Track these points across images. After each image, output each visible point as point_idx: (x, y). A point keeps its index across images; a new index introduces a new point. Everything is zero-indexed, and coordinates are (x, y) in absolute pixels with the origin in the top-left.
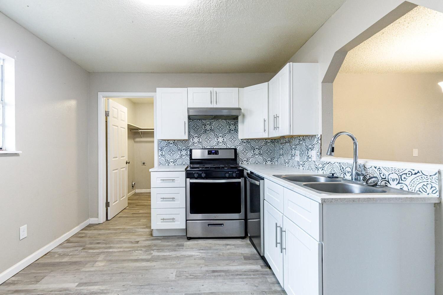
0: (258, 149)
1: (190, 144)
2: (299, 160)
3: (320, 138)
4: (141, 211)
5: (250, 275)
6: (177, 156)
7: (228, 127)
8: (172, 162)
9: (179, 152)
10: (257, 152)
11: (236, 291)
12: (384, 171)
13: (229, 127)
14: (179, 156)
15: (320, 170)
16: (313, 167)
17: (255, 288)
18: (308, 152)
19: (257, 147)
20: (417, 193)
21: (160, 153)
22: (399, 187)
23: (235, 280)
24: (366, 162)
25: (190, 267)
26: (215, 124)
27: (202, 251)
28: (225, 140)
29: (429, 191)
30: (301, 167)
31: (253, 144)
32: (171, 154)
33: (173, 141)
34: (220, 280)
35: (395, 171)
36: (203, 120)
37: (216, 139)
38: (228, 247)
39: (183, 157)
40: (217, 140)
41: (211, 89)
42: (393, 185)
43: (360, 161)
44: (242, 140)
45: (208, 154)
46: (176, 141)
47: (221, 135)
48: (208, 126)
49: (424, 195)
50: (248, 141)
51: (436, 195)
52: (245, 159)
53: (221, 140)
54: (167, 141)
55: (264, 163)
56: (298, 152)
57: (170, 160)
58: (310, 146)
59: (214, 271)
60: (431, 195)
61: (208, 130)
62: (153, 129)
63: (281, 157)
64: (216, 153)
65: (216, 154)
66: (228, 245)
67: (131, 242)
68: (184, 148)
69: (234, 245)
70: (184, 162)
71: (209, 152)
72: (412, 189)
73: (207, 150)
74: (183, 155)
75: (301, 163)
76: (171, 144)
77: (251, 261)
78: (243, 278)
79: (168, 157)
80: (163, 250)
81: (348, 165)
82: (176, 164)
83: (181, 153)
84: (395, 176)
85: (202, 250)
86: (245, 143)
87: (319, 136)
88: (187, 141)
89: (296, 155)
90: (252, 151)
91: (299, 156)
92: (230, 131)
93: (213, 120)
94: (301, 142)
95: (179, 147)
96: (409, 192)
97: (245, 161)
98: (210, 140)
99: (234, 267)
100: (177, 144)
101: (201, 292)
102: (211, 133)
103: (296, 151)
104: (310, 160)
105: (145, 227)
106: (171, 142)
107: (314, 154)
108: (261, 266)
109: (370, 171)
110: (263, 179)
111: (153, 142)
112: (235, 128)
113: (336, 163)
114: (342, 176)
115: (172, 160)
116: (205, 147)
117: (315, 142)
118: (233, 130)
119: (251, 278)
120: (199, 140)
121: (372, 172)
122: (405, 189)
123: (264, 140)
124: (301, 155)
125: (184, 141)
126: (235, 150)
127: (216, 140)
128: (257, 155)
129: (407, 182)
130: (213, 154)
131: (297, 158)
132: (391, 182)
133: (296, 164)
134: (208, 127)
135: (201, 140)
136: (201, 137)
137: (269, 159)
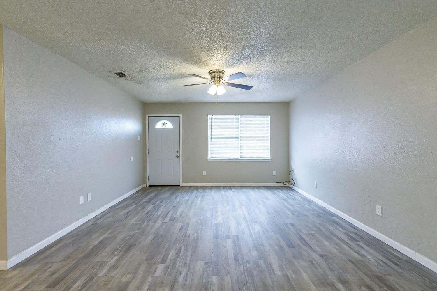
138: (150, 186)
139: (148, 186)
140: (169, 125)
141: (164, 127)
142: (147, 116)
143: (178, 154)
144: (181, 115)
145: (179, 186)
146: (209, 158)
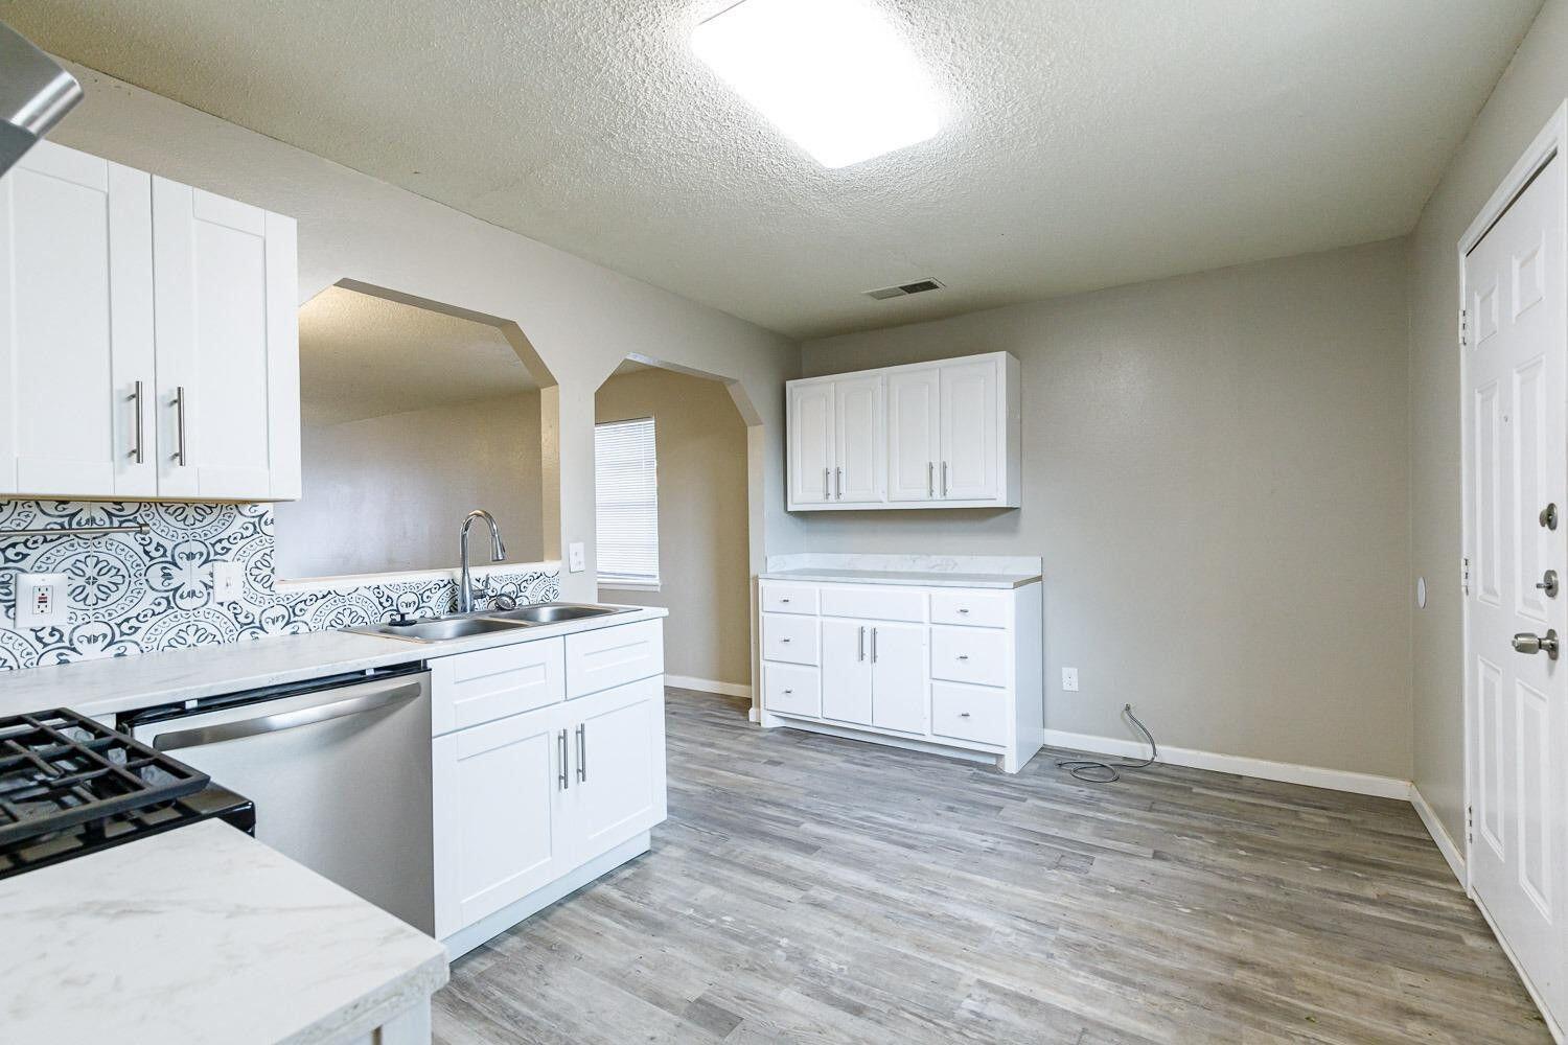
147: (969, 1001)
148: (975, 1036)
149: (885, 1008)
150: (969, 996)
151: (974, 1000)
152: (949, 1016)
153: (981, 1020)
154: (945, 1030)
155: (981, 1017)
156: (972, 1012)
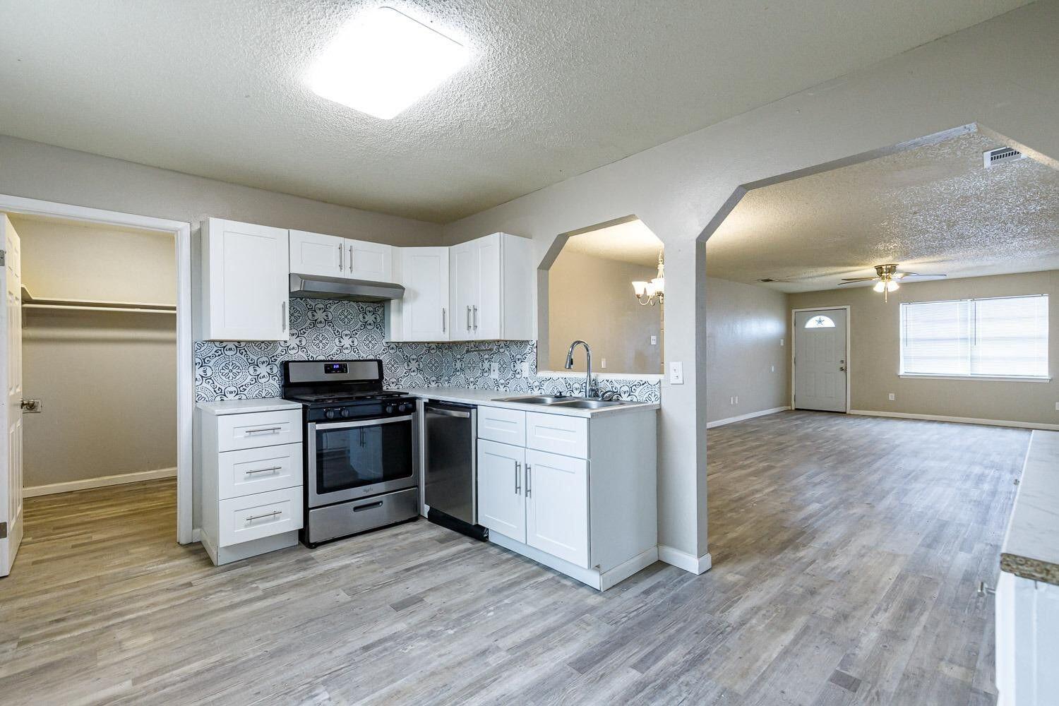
0: (415, 361)
1: (279, 351)
2: (497, 377)
3: (535, 345)
4: (96, 537)
5: (464, 556)
6: (246, 377)
7: (361, 316)
8: (231, 392)
9: (251, 369)
10: (414, 365)
11: (460, 576)
12: (616, 385)
13: (364, 318)
14: (250, 377)
15: (536, 390)
16: (524, 386)
17: (482, 565)
18: (515, 364)
19: (414, 357)
20: (644, 403)
21: (200, 371)
22: (629, 399)
23: (449, 567)
24: (597, 375)
25: (362, 578)
26: (335, 309)
27: (358, 555)
28: (356, 343)
29: (653, 399)
30: (502, 389)
31: (407, 351)
32: (231, 374)
33: (236, 344)
34: (427, 574)
35: (626, 383)
36: (308, 300)
37: (337, 340)
38: (400, 537)
39: (262, 381)
40: (340, 342)
41: (340, 240)
42: (625, 398)
43: (593, 375)
44: (387, 343)
45: (326, 372)
46: (243, 344)
47: (347, 332)
48: (320, 312)
49: (650, 403)
50: (399, 346)
51: (658, 402)
52: (394, 380)
53: (346, 342)
54: (217, 344)
55: (426, 386)
56: (495, 366)
57: (228, 389)
58: (519, 357)
59: (408, 570)
60: (655, 403)
61: (321, 322)
62: (174, 309)
63: (458, 373)
64: (342, 367)
65: (343, 372)
66: (397, 535)
67: (167, 589)
68: (265, 359)
69: (407, 532)
70: (264, 391)
71: (326, 367)
72: (640, 399)
73: (323, 364)
74: (261, 375)
75: (502, 381)
76: (230, 349)
77: (452, 542)
78: (458, 562)
79: (221, 382)
80: (276, 577)
81: (577, 381)
82: (244, 397)
83: (255, 370)
84: (626, 388)
85: (358, 553)
86: (392, 348)
87: (534, 342)
88: (272, 345)
89: (492, 370)
90: (406, 364)
91: (497, 371)
92: (365, 324)
93: (331, 301)
94: (501, 350)
95: (252, 356)
96: (638, 402)
97: (393, 383)
98: (324, 342)
99: (434, 556)
100: (246, 351)
101: (412, 595)
102: (327, 327)
103: (493, 364)
104: (518, 376)
105: (166, 558)
106: (231, 345)
107: (525, 368)
108: (471, 543)
109: (601, 385)
110: (475, 407)
111: (173, 342)
112: (374, 320)
113: (560, 379)
114: (568, 395)
115: (233, 389)
116: (315, 357)
117: (527, 350)
118: (370, 324)
119: (468, 558)
120: (300, 341)
121: (604, 387)
122: (635, 400)
123: (426, 344)
124: (502, 369)
125: (263, 345)
126: (380, 363)
127: (337, 343)
128: (414, 371)
129: (636, 394)
130: (337, 372)
131: (495, 375)
132: (622, 395)
133: (491, 384)
134: (320, 315)
135: (304, 343)
136: (305, 335)
137: (434, 378)
138: (796, 409)
139: (793, 408)
140: (828, 323)
141: (820, 326)
142: (793, 311)
143: (843, 365)
144: (848, 308)
145: (845, 413)
146: (902, 372)
147: (327, 696)
148: (300, 688)
149: (357, 659)
150: (329, 699)
151: (325, 700)
152: (324, 683)
153: (307, 696)
154: (317, 677)
155: (309, 697)
156: (316, 695)
